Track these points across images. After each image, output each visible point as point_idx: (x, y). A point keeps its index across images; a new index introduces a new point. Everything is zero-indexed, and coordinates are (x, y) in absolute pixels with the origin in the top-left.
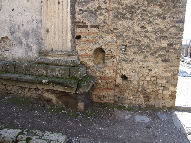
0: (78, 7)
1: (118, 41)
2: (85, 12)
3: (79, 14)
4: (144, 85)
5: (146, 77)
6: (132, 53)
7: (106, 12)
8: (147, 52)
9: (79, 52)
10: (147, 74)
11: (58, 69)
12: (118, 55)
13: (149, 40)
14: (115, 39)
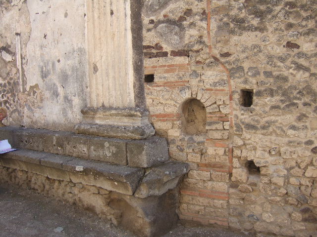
0: (148, 16)
1: (232, 82)
2: (161, 25)
3: (149, 30)
4: (303, 188)
5: (306, 168)
6: (267, 109)
7: (201, 20)
8: (304, 106)
9: (151, 109)
10: (310, 160)
11: (107, 144)
12: (234, 112)
13: (307, 74)
14: (225, 78)
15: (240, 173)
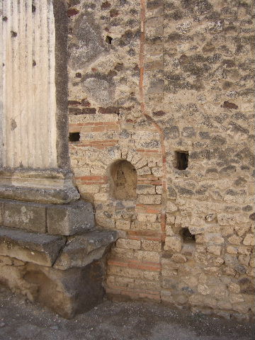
0: (73, 67)
1: (165, 143)
2: (88, 80)
3: (75, 84)
4: (241, 257)
5: (245, 235)
6: (203, 172)
7: (133, 75)
8: (242, 169)
9: (76, 170)
10: (249, 227)
11: (24, 209)
12: (168, 176)
13: (246, 136)
14: (158, 138)
15: (174, 242)
